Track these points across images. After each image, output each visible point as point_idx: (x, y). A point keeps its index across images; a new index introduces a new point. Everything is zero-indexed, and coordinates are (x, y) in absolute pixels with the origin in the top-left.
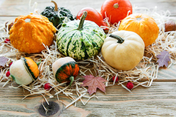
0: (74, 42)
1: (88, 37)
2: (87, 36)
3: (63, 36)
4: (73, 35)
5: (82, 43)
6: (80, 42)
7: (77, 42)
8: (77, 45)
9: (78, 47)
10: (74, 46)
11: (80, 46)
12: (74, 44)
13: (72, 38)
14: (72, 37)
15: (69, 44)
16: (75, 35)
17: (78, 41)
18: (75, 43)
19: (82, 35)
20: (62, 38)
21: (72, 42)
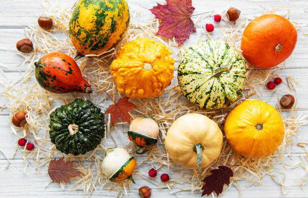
0: (215, 99)
1: (232, 88)
2: (230, 86)
3: (196, 90)
4: (211, 88)
5: (226, 99)
6: (222, 98)
7: (218, 99)
8: (218, 102)
9: (221, 103)
10: (214, 103)
11: (223, 102)
12: (214, 101)
13: (211, 94)
14: (210, 92)
15: (207, 101)
16: (214, 89)
17: (219, 97)
18: (217, 100)
19: (224, 88)
20: (194, 92)
21: (212, 99)
